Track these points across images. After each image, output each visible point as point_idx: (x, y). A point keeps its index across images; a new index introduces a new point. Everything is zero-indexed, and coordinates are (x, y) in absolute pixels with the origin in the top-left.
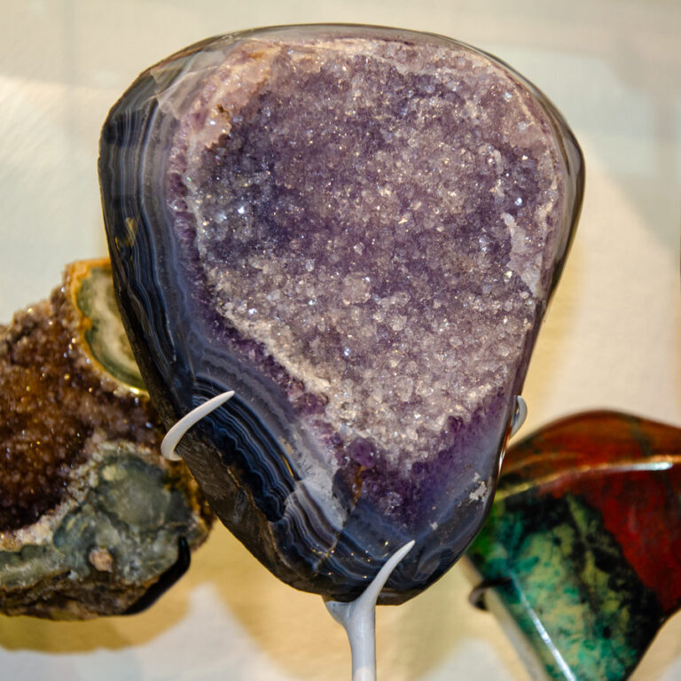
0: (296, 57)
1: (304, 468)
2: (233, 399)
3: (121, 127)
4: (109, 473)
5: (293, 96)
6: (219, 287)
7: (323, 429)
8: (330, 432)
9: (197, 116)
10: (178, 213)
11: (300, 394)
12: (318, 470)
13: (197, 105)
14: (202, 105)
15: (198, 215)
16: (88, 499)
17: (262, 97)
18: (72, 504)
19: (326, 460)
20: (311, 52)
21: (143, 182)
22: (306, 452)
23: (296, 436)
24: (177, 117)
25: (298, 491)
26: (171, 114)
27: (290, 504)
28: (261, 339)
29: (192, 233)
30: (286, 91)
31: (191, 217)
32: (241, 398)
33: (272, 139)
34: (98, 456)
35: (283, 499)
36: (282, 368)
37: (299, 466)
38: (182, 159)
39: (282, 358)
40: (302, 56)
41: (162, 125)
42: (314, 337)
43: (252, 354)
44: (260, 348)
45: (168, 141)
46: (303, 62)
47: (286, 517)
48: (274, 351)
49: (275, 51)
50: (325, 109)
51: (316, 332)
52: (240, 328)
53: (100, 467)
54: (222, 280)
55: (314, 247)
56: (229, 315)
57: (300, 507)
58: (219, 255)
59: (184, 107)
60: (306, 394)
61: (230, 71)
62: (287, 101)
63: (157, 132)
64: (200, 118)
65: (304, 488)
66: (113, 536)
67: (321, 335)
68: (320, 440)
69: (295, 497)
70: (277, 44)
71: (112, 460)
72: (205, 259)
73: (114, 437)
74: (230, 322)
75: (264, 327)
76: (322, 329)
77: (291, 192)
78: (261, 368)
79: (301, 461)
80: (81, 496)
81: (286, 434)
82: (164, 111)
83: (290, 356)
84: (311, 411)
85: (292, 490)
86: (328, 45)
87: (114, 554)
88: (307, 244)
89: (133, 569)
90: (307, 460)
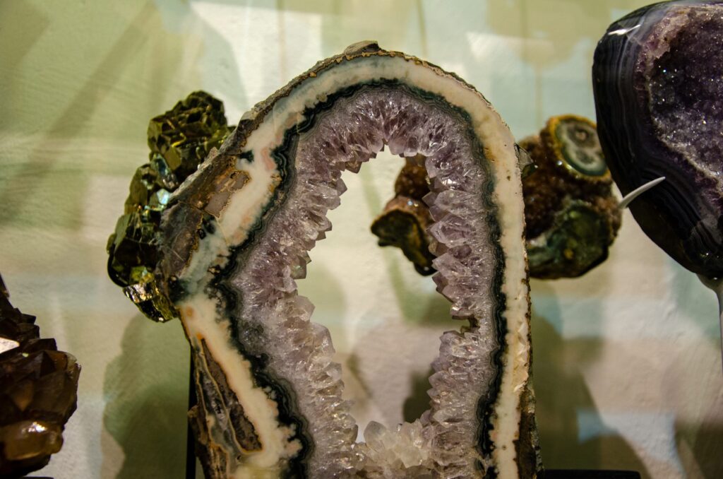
0: (699, 14)
1: (702, 215)
2: (664, 181)
3: (606, 51)
4: (573, 215)
5: (696, 33)
6: (660, 127)
7: (713, 195)
8: (718, 197)
9: (652, 43)
10: (640, 91)
11: (701, 179)
12: (710, 215)
13: (652, 37)
14: (655, 37)
15: (650, 92)
16: (563, 227)
17: (682, 33)
18: (556, 228)
19: (715, 211)
20: (706, 10)
21: (620, 76)
22: (703, 207)
23: (699, 199)
24: (640, 44)
25: (699, 226)
26: (636, 42)
27: (694, 231)
28: (681, 152)
29: (647, 100)
30: (693, 30)
31: (646, 93)
32: (669, 180)
33: (685, 54)
34: (568, 207)
35: (690, 229)
36: (692, 166)
37: (700, 214)
38: (643, 64)
39: (692, 161)
40: (702, 13)
41: (631, 49)
42: (706, 151)
43: (676, 159)
44: (680, 156)
45: (635, 56)
46: (702, 15)
47: (691, 238)
48: (688, 157)
49: (688, 10)
50: (712, 39)
51: (707, 149)
52: (670, 146)
53: (568, 212)
54: (660, 123)
55: (705, 106)
56: (664, 140)
57: (699, 233)
58: (658, 111)
59: (644, 39)
60: (704, 179)
61: (669, 21)
62: (694, 35)
63: (628, 52)
64: (654, 45)
65: (702, 224)
66: (574, 243)
67: (710, 150)
68: (712, 201)
69: (697, 229)
70: (688, 7)
71: (574, 208)
72: (652, 113)
73: (575, 198)
74: (664, 144)
75: (682, 145)
76: (711, 147)
77: (693, 80)
78: (681, 166)
79: (700, 211)
80: (560, 225)
81: (693, 199)
82: (632, 42)
83: (696, 160)
84: (707, 187)
85: (695, 225)
86: (713, 7)
87: (575, 251)
88: (701, 106)
89: (583, 258)
90: (704, 211)
